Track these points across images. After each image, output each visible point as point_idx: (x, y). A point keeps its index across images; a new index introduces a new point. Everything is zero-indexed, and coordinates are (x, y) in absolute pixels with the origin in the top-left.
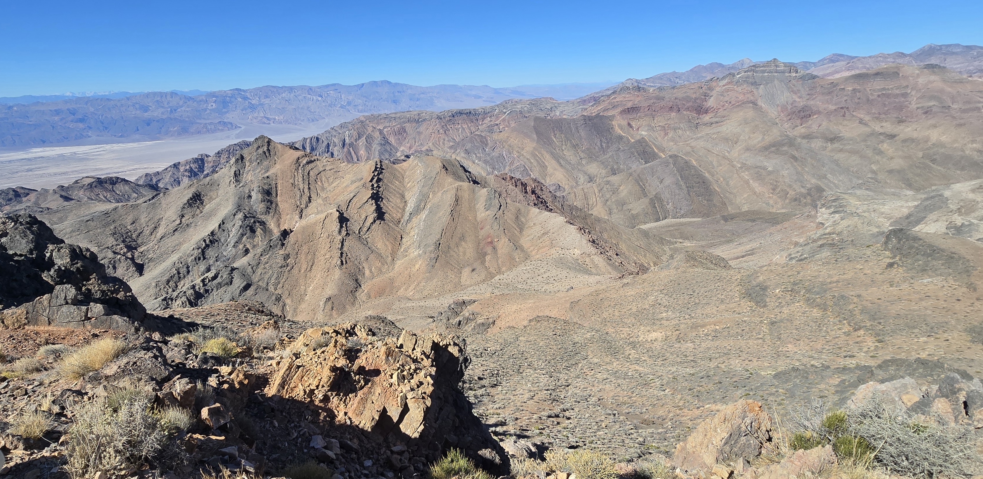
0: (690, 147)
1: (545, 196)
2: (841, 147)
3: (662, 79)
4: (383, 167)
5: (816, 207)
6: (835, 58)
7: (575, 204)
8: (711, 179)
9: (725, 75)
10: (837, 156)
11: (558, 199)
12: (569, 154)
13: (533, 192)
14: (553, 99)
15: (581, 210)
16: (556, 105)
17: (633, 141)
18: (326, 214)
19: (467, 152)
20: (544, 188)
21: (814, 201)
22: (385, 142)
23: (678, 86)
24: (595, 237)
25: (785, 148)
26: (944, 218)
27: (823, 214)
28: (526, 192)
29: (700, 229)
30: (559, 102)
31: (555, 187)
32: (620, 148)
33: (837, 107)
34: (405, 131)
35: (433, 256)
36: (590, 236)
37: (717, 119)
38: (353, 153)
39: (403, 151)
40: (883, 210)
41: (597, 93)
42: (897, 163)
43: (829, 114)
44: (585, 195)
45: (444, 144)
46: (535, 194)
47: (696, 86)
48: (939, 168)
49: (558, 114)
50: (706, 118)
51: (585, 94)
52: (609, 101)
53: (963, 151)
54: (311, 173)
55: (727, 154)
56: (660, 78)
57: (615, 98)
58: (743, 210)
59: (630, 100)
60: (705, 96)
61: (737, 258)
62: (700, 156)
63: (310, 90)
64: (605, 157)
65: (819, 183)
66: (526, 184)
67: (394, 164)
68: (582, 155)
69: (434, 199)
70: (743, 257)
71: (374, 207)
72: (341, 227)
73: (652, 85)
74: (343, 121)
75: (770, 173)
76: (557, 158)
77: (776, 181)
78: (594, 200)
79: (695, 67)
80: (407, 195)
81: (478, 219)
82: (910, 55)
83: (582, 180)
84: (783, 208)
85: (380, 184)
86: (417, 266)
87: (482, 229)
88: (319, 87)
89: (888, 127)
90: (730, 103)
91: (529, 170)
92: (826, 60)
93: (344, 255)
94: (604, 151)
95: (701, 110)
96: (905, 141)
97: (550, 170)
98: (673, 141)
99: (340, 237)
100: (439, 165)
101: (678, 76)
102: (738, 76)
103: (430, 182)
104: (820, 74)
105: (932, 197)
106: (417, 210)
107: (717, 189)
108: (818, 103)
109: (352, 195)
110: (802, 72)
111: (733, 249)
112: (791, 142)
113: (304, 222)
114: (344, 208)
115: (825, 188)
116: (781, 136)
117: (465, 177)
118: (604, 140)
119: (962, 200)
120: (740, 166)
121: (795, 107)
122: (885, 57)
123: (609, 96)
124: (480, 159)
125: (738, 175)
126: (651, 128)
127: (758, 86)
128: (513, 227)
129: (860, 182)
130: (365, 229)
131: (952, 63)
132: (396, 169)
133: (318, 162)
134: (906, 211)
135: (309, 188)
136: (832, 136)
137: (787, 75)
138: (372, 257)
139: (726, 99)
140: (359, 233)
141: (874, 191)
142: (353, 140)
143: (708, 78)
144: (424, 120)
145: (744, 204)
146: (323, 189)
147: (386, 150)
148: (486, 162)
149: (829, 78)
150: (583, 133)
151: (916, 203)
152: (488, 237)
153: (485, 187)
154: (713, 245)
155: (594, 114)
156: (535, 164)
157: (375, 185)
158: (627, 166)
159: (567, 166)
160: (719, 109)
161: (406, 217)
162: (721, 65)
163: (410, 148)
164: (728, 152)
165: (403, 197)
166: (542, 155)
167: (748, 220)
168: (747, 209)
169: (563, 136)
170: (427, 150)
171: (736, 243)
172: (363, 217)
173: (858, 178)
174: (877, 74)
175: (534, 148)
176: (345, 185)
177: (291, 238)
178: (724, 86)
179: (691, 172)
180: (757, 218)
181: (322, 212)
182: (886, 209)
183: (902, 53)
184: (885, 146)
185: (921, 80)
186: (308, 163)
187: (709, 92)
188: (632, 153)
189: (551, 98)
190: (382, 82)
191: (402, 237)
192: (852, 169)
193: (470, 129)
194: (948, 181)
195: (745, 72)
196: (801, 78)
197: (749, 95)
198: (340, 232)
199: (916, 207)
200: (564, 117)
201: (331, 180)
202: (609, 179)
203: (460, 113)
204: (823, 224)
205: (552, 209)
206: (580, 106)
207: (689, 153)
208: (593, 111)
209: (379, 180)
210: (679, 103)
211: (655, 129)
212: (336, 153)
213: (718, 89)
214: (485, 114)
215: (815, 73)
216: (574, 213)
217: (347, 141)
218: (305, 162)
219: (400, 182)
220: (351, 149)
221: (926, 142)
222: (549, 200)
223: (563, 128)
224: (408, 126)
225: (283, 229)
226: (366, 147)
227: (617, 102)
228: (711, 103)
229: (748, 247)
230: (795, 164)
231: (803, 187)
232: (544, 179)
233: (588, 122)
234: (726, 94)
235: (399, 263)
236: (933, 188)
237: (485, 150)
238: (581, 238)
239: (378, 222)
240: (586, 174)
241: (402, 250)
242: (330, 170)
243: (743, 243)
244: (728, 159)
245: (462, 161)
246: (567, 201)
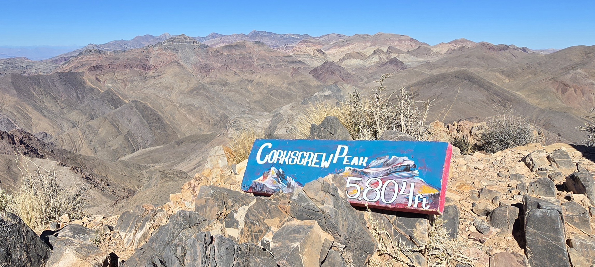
0: (145, 94)
1: (34, 144)
2: (230, 89)
3: (115, 45)
5: (226, 128)
6: (214, 36)
7: (63, 148)
8: (163, 116)
9: (156, 43)
10: (230, 94)
11: (47, 146)
12: (50, 105)
13: (21, 142)
14: (27, 59)
15: (70, 152)
16: (31, 64)
17: (102, 91)
20: (31, 137)
21: (224, 124)
23: (127, 50)
24: (87, 174)
25: (201, 91)
26: (284, 126)
27: (231, 132)
28: (14, 143)
29: (163, 154)
30: (33, 61)
31: (42, 136)
32: (93, 98)
33: (222, 65)
36: (83, 174)
37: (157, 74)
40: (258, 125)
41: (66, 54)
42: (257, 97)
43: (219, 69)
44: (71, 139)
46: (24, 144)
47: (139, 50)
48: (275, 98)
49: (34, 71)
50: (151, 73)
51: (55, 55)
52: (77, 61)
53: (281, 88)
55: (169, 97)
56: (114, 44)
57: (82, 58)
58: (187, 136)
59: (95, 60)
60: (147, 57)
61: (192, 170)
62: (152, 100)
64: (83, 105)
65: (224, 112)
66: (12, 135)
68: (63, 105)
70: (195, 168)
73: (108, 49)
75: (197, 109)
76: (40, 110)
77: (202, 114)
78: (80, 142)
79: (136, 37)
82: (247, 36)
83: (66, 127)
84: (209, 131)
89: (248, 76)
90: (163, 62)
91: (13, 122)
92: (210, 36)
94: (80, 101)
95: (146, 68)
96: (257, 84)
97: (34, 120)
98: (131, 90)
101: (126, 43)
102: (164, 44)
104: (209, 44)
105: (276, 115)
107: (168, 123)
108: (212, 62)
110: (199, 43)
111: (188, 164)
112: (203, 87)
115: (228, 116)
116: (198, 84)
118: (79, 92)
119: (288, 115)
120: (178, 105)
121: (201, 65)
122: (237, 36)
123: (76, 57)
125: (179, 111)
126: (114, 81)
127: (177, 51)
128: (6, 178)
129: (244, 109)
131: (265, 41)
134: (268, 124)
136: (224, 83)
137: (192, 44)
139: (161, 59)
141: (251, 115)
143: (146, 45)
145: (187, 131)
149: (214, 47)
150: (60, 87)
151: (271, 119)
154: (175, 164)
155: (67, 71)
156: (19, 116)
158: (102, 111)
159: (51, 116)
160: (158, 66)
162: (152, 37)
164: (170, 96)
166: (25, 108)
167: (192, 142)
168: (189, 135)
169: (42, 90)
171: (188, 160)
173: (242, 107)
174: (236, 46)
175: (16, 102)
178: (157, 51)
179: (148, 112)
180: (197, 140)
182: (259, 124)
183: (244, 35)
184: (249, 87)
185: (256, 50)
187: (148, 55)
188: (104, 101)
189: (25, 58)
192: (238, 102)
194: (280, 105)
195: (168, 42)
196: (200, 47)
197: (173, 57)
199: (271, 121)
200: (40, 74)
202: (89, 123)
204: (232, 138)
205: (43, 156)
206: (53, 64)
207: (145, 98)
208: (66, 68)
210: (130, 62)
211: (117, 82)
213: (154, 53)
215: (206, 44)
216: (64, 156)
221: (266, 84)
222: (39, 147)
223: (41, 83)
227: (84, 61)
228: (151, 62)
229: (196, 162)
230: (209, 101)
231: (217, 116)
232: (30, 129)
233: (63, 77)
234: (159, 56)
236: (275, 110)
238: (75, 176)
240: (68, 121)
243: (192, 159)
244: (170, 101)
246: (55, 146)
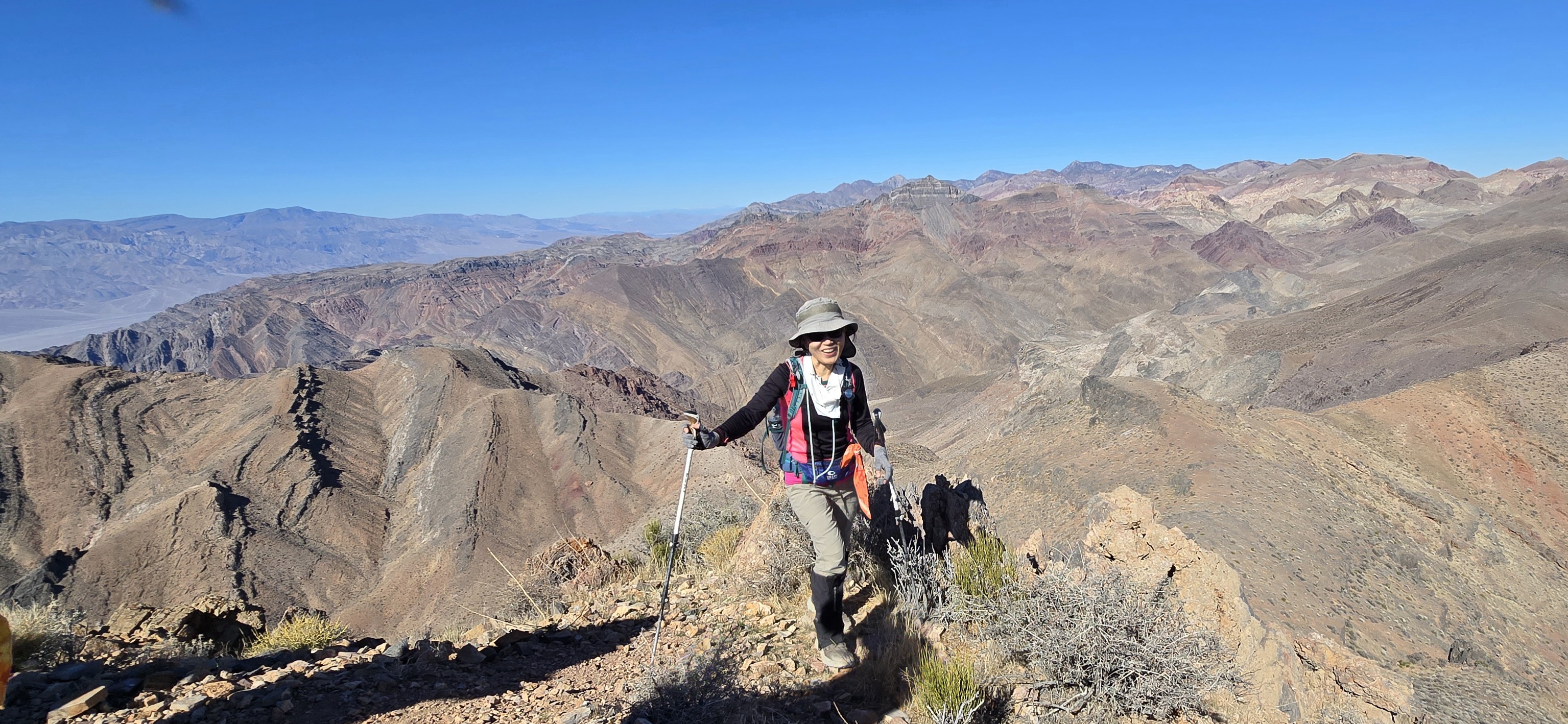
0: (857, 297)
1: (662, 394)
2: (1023, 284)
3: (799, 203)
4: (320, 379)
5: (1016, 363)
6: (993, 176)
7: (713, 401)
8: (892, 340)
9: (877, 197)
10: (1024, 296)
11: (684, 397)
12: (687, 322)
13: (639, 391)
14: (644, 236)
15: (724, 409)
16: (650, 245)
17: (778, 294)
18: (180, 496)
19: (503, 333)
20: (656, 382)
21: (1011, 355)
22: (317, 328)
23: (822, 212)
24: (753, 450)
25: (967, 291)
26: (1133, 359)
27: (1025, 371)
28: (627, 392)
29: (894, 413)
30: (654, 240)
31: (674, 379)
32: (763, 307)
33: (1008, 235)
34: (362, 305)
35: (464, 536)
36: (745, 449)
37: (881, 257)
38: (237, 357)
39: (362, 343)
40: (1079, 358)
41: (711, 225)
42: (1079, 300)
43: (1002, 244)
44: (725, 384)
45: (452, 322)
46: (644, 393)
47: (846, 212)
48: (1116, 302)
49: (656, 258)
50: (868, 256)
51: (691, 227)
52: (731, 236)
53: (1130, 281)
54: (124, 412)
55: (903, 304)
56: (798, 200)
57: (740, 231)
58: (939, 378)
59: (763, 234)
60: (859, 225)
61: (947, 445)
62: (871, 310)
63: (94, 229)
64: (744, 321)
65: (1012, 331)
66: (624, 378)
67: (346, 369)
68: (708, 322)
69: (448, 429)
70: (953, 442)
71: (310, 462)
72: (229, 518)
73: (788, 211)
74: (200, 292)
75: (957, 325)
76: (669, 330)
77: (967, 335)
78: (741, 390)
79: (839, 186)
80: (387, 429)
81: (547, 453)
82: (1061, 173)
83: (716, 362)
84: (982, 369)
85: (318, 413)
86: (433, 565)
87: (557, 468)
88: (123, 223)
89: (1060, 257)
90: (892, 234)
91: (625, 354)
92: (983, 178)
93: (247, 579)
94: (740, 313)
95: (859, 246)
96: (1080, 273)
97: (661, 350)
98: (833, 291)
99: (230, 541)
100: (447, 362)
101: (820, 198)
102: (893, 198)
103: (435, 396)
104: (981, 195)
105: (1118, 336)
106: (415, 454)
107: (902, 353)
108: (987, 231)
109: (247, 446)
110: (962, 193)
111: (940, 433)
112: (971, 282)
113: (116, 525)
114: (229, 477)
115: (1019, 338)
116: (959, 276)
117: (507, 379)
118: (736, 296)
119: (1142, 336)
120: (922, 319)
121: (965, 236)
122: (1040, 175)
123: (730, 229)
124: (531, 344)
125: (923, 331)
126: (800, 274)
127: (919, 211)
128: (615, 455)
129: (1051, 325)
130: (295, 512)
131: (1098, 183)
132: (351, 381)
133: (141, 386)
134: (1099, 355)
135: (123, 447)
136: (1011, 272)
137: (947, 196)
138: (321, 567)
139: (887, 229)
140: (280, 523)
141: (1066, 336)
142: (233, 330)
143: (859, 201)
144: (402, 281)
145: (938, 370)
146: (164, 443)
147: (322, 345)
148: (543, 348)
149: (992, 200)
150: (703, 288)
151: (1106, 345)
152: (572, 479)
153: (549, 392)
154: (914, 434)
155: (713, 257)
156: (634, 343)
157: (306, 418)
158: (778, 333)
159: (688, 342)
160: (881, 242)
161: (392, 470)
162: (869, 183)
163: (379, 335)
164: (905, 301)
165: (376, 432)
166: (643, 328)
167: (947, 391)
168: (943, 377)
169: (671, 294)
170: (418, 337)
171: (941, 426)
172: (285, 487)
173: (1049, 321)
174: (1037, 195)
175: (627, 317)
176: (224, 426)
177: (83, 570)
178: (879, 211)
180: (957, 387)
181: (169, 493)
182: (1081, 355)
183: (1055, 171)
184: (1063, 281)
185: (1077, 203)
186: (110, 390)
187: (862, 220)
188: (782, 313)
189: (639, 234)
190: (289, 210)
191: (388, 514)
192: (1039, 311)
193: (501, 292)
194: (1127, 315)
195: (900, 193)
196: (963, 200)
197: (911, 223)
198: (227, 530)
199: (1107, 349)
200: (668, 263)
201: (184, 420)
202: (757, 355)
203: (477, 264)
204: (1027, 384)
205: (677, 416)
206: (689, 245)
207: (857, 306)
208: (711, 252)
209: (313, 407)
210: (829, 236)
211: (805, 275)
212: (190, 363)
213: (873, 216)
214: (526, 264)
215: (976, 194)
216: (713, 416)
217: (218, 332)
218: (99, 388)
219: (366, 404)
220: (231, 349)
221: (1098, 272)
222: (669, 400)
223: (669, 282)
224: (366, 294)
225: (52, 551)
226: (272, 343)
227: (744, 237)
228: (869, 234)
229: (956, 428)
230: (982, 310)
231: (997, 339)
232: (655, 367)
233: (706, 269)
234: (884, 222)
235: (391, 569)
236: (1117, 325)
237: (539, 328)
238: (732, 454)
239: (325, 492)
240: (720, 351)
241: (393, 539)
242: (179, 399)
243: (948, 424)
244: (906, 310)
245: (497, 350)
246: (699, 398)
